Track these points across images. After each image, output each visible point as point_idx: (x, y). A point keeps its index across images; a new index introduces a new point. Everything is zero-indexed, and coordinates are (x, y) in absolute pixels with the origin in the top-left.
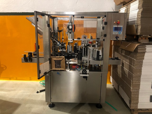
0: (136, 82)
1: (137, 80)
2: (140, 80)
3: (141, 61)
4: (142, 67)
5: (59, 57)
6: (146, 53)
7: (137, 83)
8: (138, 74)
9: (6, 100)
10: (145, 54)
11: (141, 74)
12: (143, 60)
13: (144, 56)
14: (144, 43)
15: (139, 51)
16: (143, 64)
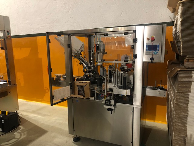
0: (179, 126)
1: (182, 123)
2: (186, 123)
3: (185, 95)
4: (189, 103)
5: (83, 82)
6: (193, 82)
7: (181, 128)
8: (183, 113)
9: (37, 125)
10: (191, 84)
11: (188, 114)
12: (190, 94)
13: (190, 87)
14: (188, 68)
15: (180, 79)
16: (190, 99)
